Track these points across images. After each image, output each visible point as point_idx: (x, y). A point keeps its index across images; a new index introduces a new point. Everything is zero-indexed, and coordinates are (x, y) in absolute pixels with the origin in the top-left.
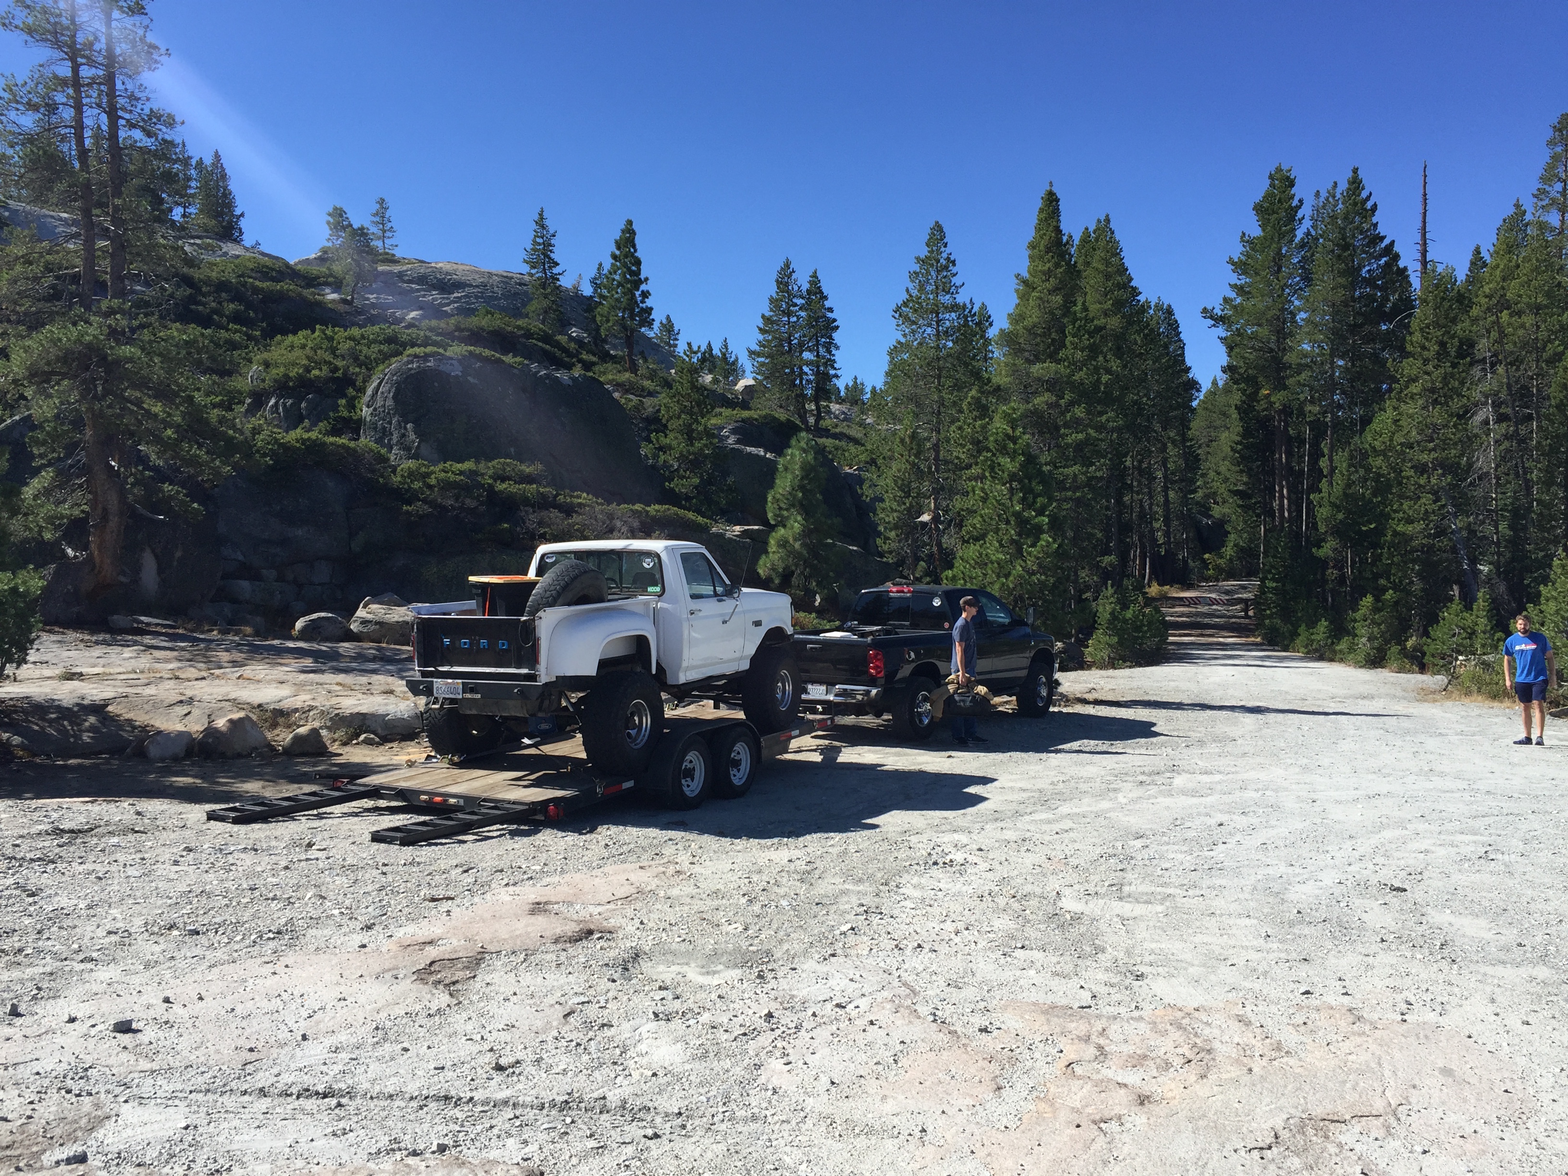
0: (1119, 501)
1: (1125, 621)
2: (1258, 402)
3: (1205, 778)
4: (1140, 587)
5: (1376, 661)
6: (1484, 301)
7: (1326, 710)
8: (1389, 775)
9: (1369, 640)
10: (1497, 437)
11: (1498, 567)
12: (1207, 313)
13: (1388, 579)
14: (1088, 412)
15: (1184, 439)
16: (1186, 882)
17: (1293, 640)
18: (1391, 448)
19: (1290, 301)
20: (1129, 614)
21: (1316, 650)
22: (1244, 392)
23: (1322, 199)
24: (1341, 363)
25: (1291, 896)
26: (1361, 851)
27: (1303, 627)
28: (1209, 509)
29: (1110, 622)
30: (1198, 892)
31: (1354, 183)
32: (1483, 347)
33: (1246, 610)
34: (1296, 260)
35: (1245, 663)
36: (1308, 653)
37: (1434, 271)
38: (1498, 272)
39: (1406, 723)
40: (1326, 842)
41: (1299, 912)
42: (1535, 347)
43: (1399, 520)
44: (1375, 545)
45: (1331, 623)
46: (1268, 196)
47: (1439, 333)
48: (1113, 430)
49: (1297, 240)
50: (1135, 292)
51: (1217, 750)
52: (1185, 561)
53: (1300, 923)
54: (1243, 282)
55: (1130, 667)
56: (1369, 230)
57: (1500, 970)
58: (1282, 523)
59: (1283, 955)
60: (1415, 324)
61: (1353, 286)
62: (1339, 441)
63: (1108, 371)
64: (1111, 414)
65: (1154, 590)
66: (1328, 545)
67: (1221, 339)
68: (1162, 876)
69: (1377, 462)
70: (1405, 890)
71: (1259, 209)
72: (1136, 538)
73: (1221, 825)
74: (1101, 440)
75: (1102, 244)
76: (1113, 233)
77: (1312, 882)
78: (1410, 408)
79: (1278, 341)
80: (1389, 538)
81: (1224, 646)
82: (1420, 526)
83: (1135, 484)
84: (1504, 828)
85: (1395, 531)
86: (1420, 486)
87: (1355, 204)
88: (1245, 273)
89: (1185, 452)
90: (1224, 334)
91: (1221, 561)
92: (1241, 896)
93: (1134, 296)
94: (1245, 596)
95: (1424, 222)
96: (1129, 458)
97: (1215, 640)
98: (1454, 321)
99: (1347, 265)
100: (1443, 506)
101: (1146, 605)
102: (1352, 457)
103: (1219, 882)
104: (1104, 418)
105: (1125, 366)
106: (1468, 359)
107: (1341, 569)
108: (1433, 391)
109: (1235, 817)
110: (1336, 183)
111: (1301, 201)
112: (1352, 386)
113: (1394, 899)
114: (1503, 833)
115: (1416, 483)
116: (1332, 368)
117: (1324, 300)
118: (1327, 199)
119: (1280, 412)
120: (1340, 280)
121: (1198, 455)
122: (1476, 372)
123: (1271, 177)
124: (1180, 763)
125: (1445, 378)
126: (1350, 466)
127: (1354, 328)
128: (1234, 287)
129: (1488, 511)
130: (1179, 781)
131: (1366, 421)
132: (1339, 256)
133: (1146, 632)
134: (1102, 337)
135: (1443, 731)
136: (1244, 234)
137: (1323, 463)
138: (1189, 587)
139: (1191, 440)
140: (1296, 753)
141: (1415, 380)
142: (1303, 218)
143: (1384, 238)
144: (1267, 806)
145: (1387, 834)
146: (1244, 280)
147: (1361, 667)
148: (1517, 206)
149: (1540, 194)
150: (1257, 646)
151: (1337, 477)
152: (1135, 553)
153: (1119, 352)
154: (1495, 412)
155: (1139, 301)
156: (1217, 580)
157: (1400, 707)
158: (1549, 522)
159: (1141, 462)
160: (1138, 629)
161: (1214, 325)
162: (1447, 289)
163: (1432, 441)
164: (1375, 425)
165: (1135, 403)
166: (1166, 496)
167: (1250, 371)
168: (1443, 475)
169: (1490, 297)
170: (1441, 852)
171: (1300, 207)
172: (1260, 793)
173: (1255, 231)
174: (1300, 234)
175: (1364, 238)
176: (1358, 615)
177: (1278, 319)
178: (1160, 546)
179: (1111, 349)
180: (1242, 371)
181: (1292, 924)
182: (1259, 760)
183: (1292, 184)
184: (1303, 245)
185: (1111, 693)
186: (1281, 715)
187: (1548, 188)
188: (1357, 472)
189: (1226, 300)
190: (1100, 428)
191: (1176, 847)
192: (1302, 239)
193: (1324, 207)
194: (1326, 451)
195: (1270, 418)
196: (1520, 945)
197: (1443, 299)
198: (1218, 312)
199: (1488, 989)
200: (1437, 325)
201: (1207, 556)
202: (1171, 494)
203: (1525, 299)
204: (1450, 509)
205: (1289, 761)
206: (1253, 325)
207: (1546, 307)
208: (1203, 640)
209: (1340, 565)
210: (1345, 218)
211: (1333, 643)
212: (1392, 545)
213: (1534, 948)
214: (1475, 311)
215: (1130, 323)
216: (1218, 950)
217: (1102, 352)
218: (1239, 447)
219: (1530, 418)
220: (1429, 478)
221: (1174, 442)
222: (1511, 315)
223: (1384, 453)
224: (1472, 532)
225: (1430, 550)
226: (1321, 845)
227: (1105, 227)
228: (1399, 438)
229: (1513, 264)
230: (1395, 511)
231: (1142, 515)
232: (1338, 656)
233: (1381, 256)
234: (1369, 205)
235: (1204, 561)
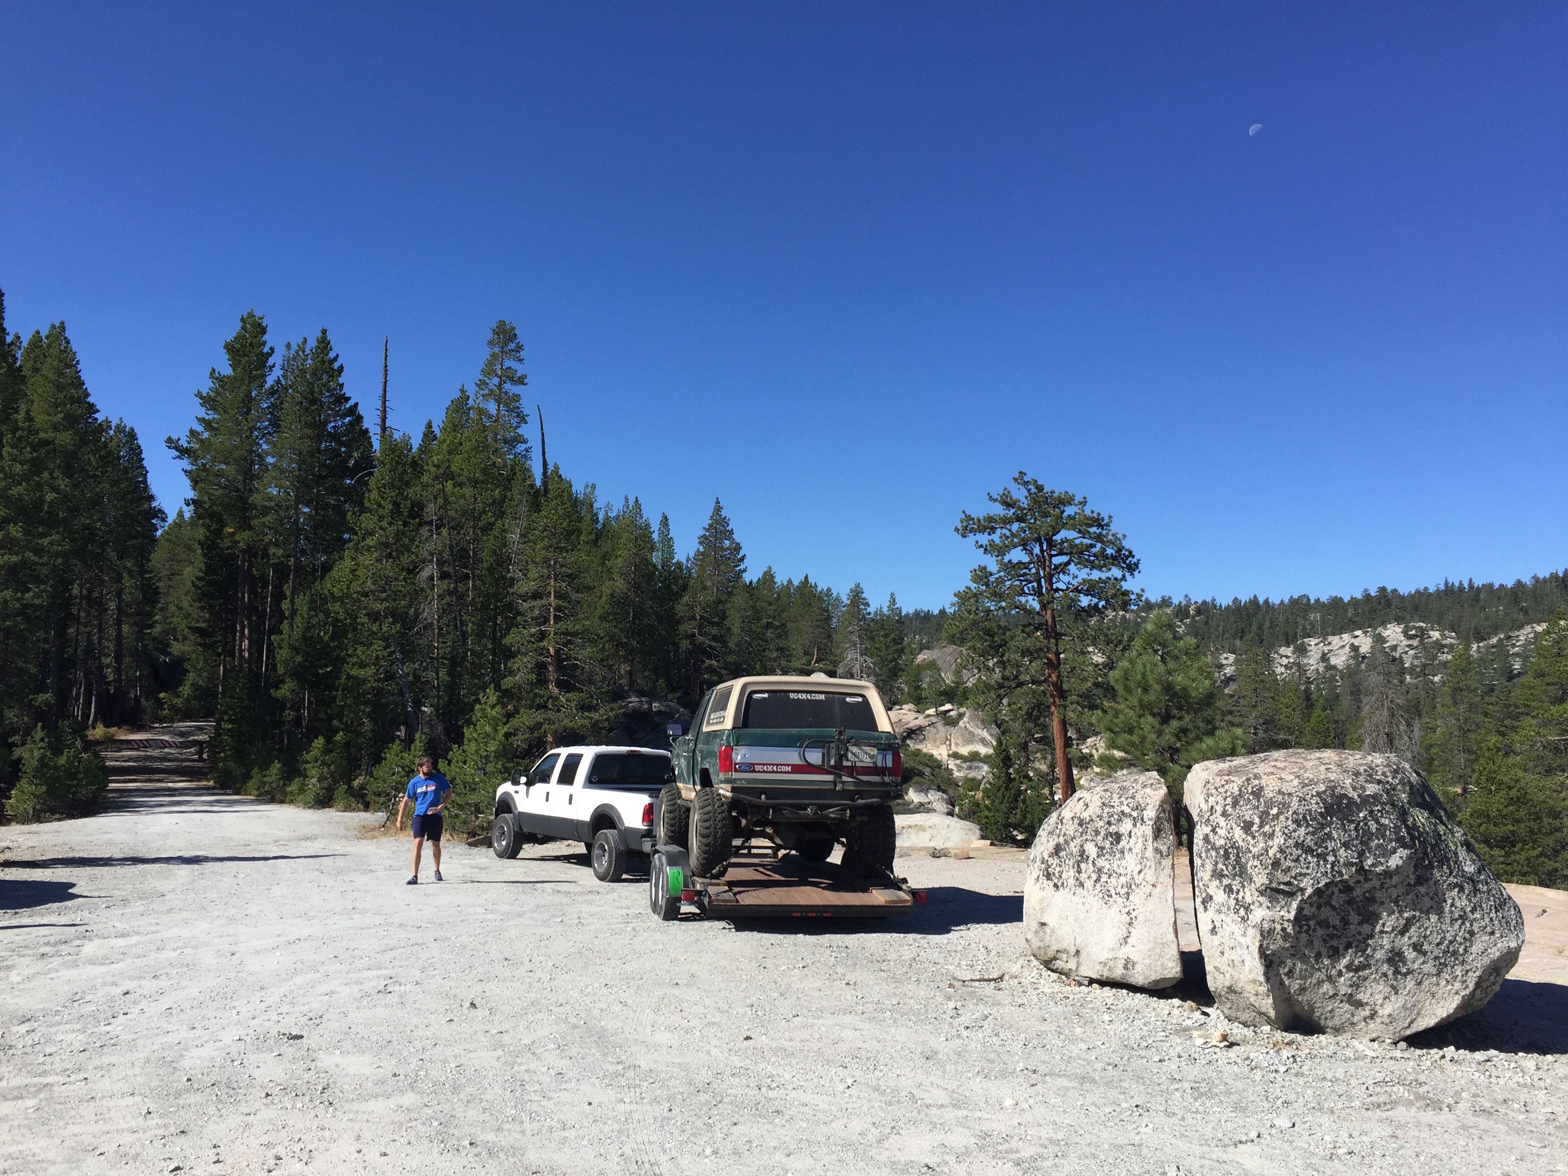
0: (61, 633)
1: (56, 768)
2: (222, 539)
3: (121, 942)
4: (80, 729)
5: (323, 802)
6: (433, 469)
7: (268, 855)
8: (314, 917)
9: (319, 780)
10: (441, 592)
11: (437, 711)
12: (171, 443)
13: (341, 720)
14: (26, 533)
15: (143, 570)
16: (70, 1066)
17: (245, 782)
18: (348, 595)
19: (258, 444)
20: (62, 760)
21: (268, 793)
22: (208, 528)
23: (292, 351)
24: (306, 510)
25: (185, 1064)
26: (269, 1001)
27: (256, 769)
28: (168, 645)
29: (37, 770)
30: (82, 1075)
31: (322, 342)
32: (431, 510)
33: (200, 753)
34: (265, 405)
35: (192, 809)
36: (258, 796)
37: (391, 437)
38: (445, 446)
39: (340, 863)
40: (235, 997)
41: (189, 1080)
42: (473, 516)
43: (353, 665)
44: (331, 688)
45: (284, 764)
46: (239, 338)
47: (393, 494)
48: (57, 555)
49: (267, 386)
50: (92, 409)
51: (142, 908)
52: (137, 700)
53: (188, 1091)
54: (211, 417)
55: (59, 820)
56: (335, 389)
57: (372, 1105)
58: (240, 664)
59: (161, 1132)
60: (372, 482)
61: (319, 438)
62: (301, 585)
63: (55, 489)
64: (56, 537)
65: (98, 732)
66: (286, 686)
67: (186, 471)
68: (43, 1064)
69: (335, 607)
70: (302, 1037)
71: (230, 348)
72: (80, 674)
73: (127, 993)
74: (42, 565)
75: (54, 352)
76: (68, 342)
77: (211, 1043)
78: (366, 560)
79: (244, 481)
80: (343, 681)
81: (172, 792)
82: (371, 670)
83: (83, 614)
84: (407, 959)
85: (348, 674)
86: (373, 632)
87: (323, 362)
88: (213, 408)
89: (142, 584)
90: (189, 468)
91: (178, 701)
92: (130, 1073)
93: (91, 414)
94: (201, 738)
95: (385, 391)
96: (76, 586)
97: (164, 785)
98: (407, 484)
99: (314, 418)
100: (393, 652)
101: (85, 750)
102: (313, 601)
103: (106, 1060)
104: (46, 541)
105: (75, 486)
106: (417, 520)
107: (298, 710)
108: (386, 545)
109: (144, 983)
110: (305, 339)
111: (272, 349)
112: (315, 533)
113: (289, 1049)
114: (405, 964)
115: (369, 629)
116: (297, 514)
117: (291, 448)
118: (297, 352)
119: (243, 551)
120: (306, 431)
121: (158, 587)
122: (424, 531)
123: (242, 320)
124: (95, 928)
125: (397, 535)
126: (310, 609)
127: (319, 479)
128: (201, 421)
129: (431, 658)
130: (89, 948)
131: (327, 568)
132: (307, 409)
133: (82, 779)
134: (48, 452)
135: (373, 868)
136: (214, 371)
137: (285, 605)
138: (141, 728)
139: (151, 572)
140: (226, 904)
141: (372, 534)
142: (274, 366)
143: (348, 399)
144: (183, 966)
145: (299, 980)
146: (211, 416)
147: (309, 808)
148: (463, 391)
149: (481, 384)
150: (208, 791)
151: (298, 619)
152: (78, 691)
153: (68, 470)
154: (439, 569)
155: (96, 419)
156: (172, 721)
157: (337, 847)
158: (480, 670)
159: (90, 591)
160: (72, 776)
161: (179, 457)
162: (402, 454)
163: (384, 591)
164: (335, 573)
165: (86, 527)
166: (120, 630)
167: (215, 508)
168: (393, 623)
169: (438, 467)
170: (346, 991)
171: (271, 355)
172: (179, 951)
173: (227, 370)
174: (270, 381)
175: (330, 396)
176: (308, 757)
177: (245, 459)
178: (109, 683)
179: (59, 467)
180: (207, 506)
181: (178, 1095)
182: (185, 915)
183: (263, 331)
184: (272, 392)
185: (28, 852)
186: (219, 864)
187: (488, 381)
188: (317, 615)
189: (193, 433)
190: (40, 551)
191: (68, 1026)
192: (272, 387)
193: (294, 359)
194: (288, 594)
195: (233, 557)
196: (395, 1075)
197: (397, 463)
198: (184, 443)
199: (357, 1126)
200: (392, 486)
201: (162, 695)
202: (125, 628)
203: (466, 473)
204: (399, 656)
205: (216, 913)
206: (220, 462)
207: (483, 482)
208: (150, 786)
209: (297, 706)
210: (314, 374)
211: (285, 785)
212: (346, 688)
213: (406, 1076)
214: (425, 478)
215: (83, 441)
216: (87, 1139)
217: (47, 468)
218: (202, 583)
219: (467, 577)
220: (380, 625)
221: (130, 573)
222: (454, 486)
223: (341, 599)
224: (417, 678)
225: (379, 693)
226: (229, 1000)
227: (59, 332)
228: (355, 587)
229: (457, 441)
230: (350, 656)
231: (89, 650)
232: (288, 798)
233: (343, 416)
234: (336, 365)
235: (159, 700)
